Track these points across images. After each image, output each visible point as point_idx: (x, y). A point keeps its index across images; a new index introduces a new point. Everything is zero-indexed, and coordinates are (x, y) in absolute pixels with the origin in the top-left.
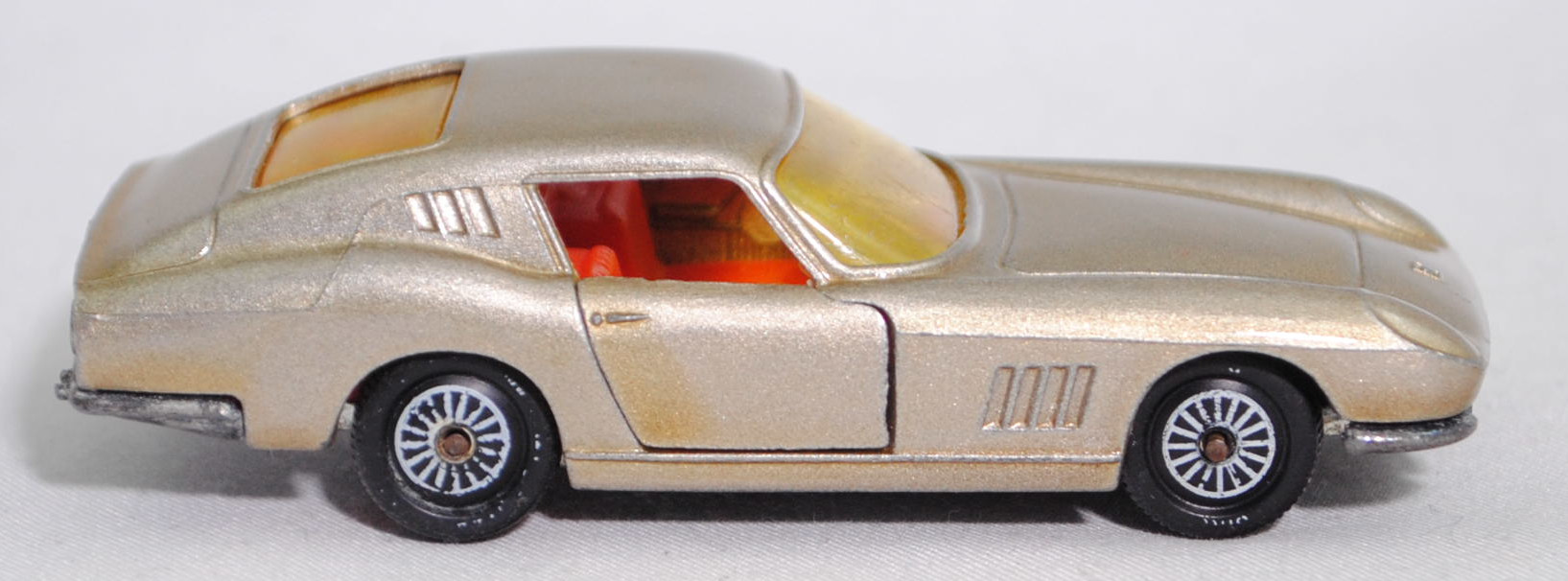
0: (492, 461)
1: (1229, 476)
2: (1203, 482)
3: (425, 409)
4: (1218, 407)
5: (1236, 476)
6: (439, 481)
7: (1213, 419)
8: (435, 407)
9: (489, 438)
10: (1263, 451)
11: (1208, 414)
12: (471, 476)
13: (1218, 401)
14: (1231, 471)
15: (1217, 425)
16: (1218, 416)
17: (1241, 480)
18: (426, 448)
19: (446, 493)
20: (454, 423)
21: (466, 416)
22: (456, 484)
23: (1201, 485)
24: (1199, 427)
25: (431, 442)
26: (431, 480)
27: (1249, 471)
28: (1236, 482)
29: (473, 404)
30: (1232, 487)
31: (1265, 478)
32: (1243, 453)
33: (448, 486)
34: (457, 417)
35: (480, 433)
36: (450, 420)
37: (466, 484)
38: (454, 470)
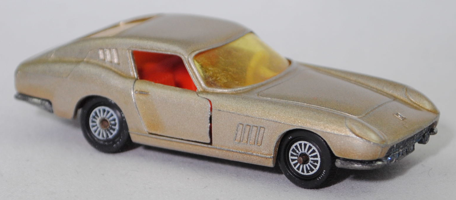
0: (115, 125)
1: (312, 164)
2: (309, 170)
3: (94, 117)
4: (296, 150)
5: (314, 163)
6: (105, 135)
7: (297, 153)
8: (95, 115)
9: (111, 118)
10: (314, 151)
11: (295, 153)
12: (112, 131)
13: (295, 148)
14: (312, 162)
15: (299, 154)
16: (297, 151)
17: (316, 163)
18: (98, 128)
19: (108, 138)
20: (101, 118)
21: (104, 114)
22: (109, 134)
23: (310, 171)
24: (296, 158)
25: (98, 125)
26: (103, 136)
27: (315, 159)
28: (316, 164)
29: (104, 111)
30: (316, 166)
31: (321, 157)
32: (310, 156)
33: (107, 136)
34: (102, 116)
35: (109, 118)
36: (100, 118)
37: (111, 134)
38: (106, 130)
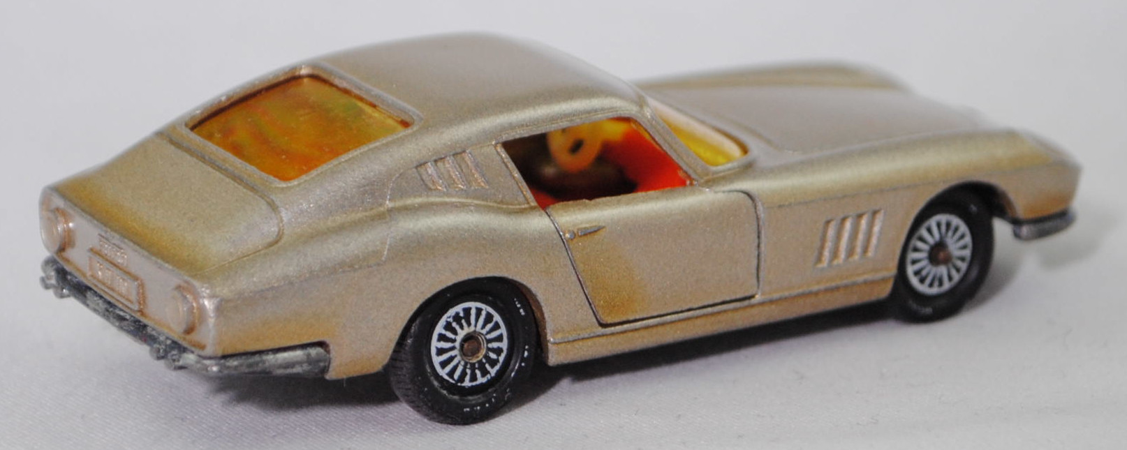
0: (494, 363)
3: (457, 317)
6: (456, 376)
8: (464, 317)
9: (496, 344)
12: (478, 372)
18: (453, 348)
19: (459, 384)
20: (475, 331)
21: (483, 326)
22: (468, 378)
25: (457, 343)
29: (489, 318)
33: (462, 378)
34: (477, 326)
35: (489, 341)
36: (472, 328)
37: (474, 378)
38: (468, 366)
